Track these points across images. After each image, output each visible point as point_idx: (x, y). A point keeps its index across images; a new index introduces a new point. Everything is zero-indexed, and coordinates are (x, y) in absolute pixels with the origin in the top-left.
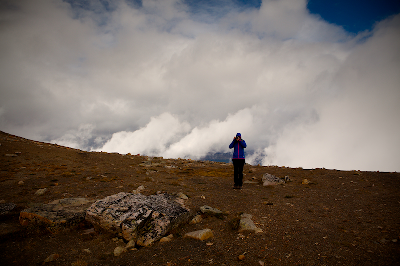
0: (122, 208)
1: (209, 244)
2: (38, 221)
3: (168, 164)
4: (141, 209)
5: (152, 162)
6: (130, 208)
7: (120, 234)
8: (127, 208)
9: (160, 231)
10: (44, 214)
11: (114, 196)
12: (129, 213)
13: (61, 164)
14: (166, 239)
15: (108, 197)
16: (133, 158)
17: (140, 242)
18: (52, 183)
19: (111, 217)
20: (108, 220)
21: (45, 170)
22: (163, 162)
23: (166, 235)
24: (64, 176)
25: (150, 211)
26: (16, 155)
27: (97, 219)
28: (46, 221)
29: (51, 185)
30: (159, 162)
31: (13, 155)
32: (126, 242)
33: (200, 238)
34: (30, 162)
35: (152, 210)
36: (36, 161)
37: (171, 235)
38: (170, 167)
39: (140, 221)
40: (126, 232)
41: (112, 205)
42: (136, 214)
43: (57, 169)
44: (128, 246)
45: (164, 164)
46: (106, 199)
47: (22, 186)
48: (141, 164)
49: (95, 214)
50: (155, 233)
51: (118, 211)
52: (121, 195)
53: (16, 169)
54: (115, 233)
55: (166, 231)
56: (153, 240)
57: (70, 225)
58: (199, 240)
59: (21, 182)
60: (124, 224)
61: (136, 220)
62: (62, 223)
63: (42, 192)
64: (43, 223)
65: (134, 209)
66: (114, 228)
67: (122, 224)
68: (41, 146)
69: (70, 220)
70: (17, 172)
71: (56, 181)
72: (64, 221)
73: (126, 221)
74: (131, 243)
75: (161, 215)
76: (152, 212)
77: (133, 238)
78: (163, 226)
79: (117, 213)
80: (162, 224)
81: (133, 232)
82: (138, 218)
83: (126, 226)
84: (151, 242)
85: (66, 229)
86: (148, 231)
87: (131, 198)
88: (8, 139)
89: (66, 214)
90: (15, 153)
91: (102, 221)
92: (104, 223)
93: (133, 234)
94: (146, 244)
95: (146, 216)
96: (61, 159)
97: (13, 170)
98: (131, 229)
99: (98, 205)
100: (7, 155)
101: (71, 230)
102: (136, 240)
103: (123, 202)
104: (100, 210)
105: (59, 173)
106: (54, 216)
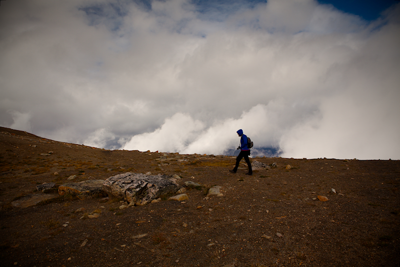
0: (126, 182)
1: (183, 202)
2: (71, 192)
3: (181, 158)
4: (140, 182)
5: (167, 157)
6: (132, 181)
7: (125, 199)
8: (130, 181)
9: (151, 196)
10: (75, 187)
11: (122, 175)
12: (131, 184)
13: (87, 161)
14: (155, 201)
15: (118, 175)
16: (150, 154)
17: (138, 203)
18: (80, 173)
19: (119, 187)
20: (117, 189)
21: (74, 165)
22: (177, 157)
23: (156, 199)
24: (90, 169)
25: (146, 183)
26: (49, 154)
27: (109, 188)
28: (76, 192)
29: (79, 174)
30: (173, 157)
31: (47, 154)
32: (129, 203)
33: (178, 199)
34: (62, 160)
35: (147, 183)
36: (66, 159)
37: (160, 199)
38: (182, 160)
39: (138, 189)
40: (128, 197)
41: (120, 180)
42: (136, 185)
43: (84, 164)
44: (129, 205)
45: (178, 159)
46: (116, 176)
47: (56, 175)
48: (157, 159)
49: (108, 185)
50: (148, 197)
51: (123, 183)
52: (127, 174)
53: (50, 165)
54: (122, 197)
55: (156, 196)
56: (146, 202)
57: (92, 195)
58: (177, 201)
59: (56, 173)
60: (127, 191)
61: (135, 189)
62: (87, 193)
63: (72, 178)
64: (74, 193)
65: (134, 182)
66: (121, 195)
67: (125, 192)
68: (70, 146)
69: (92, 191)
70: (51, 167)
71: (83, 172)
72: (88, 191)
73: (129, 189)
74: (131, 203)
75: (153, 186)
76: (147, 184)
77: (134, 201)
78: (154, 193)
79: (123, 185)
80: (153, 191)
81: (133, 196)
82: (137, 187)
83: (129, 192)
84: (145, 203)
85: (89, 197)
86: (144, 197)
87: (134, 176)
88: (41, 141)
89: (89, 188)
90: (48, 153)
91: (113, 190)
92: (114, 191)
93: (134, 198)
94: (142, 204)
95: (143, 186)
96: (87, 157)
97: (48, 166)
98: (131, 195)
99: (110, 180)
100: (42, 154)
101: (93, 198)
102: (135, 202)
103: (128, 178)
104: (111, 182)
105: (86, 167)
106: (81, 189)
